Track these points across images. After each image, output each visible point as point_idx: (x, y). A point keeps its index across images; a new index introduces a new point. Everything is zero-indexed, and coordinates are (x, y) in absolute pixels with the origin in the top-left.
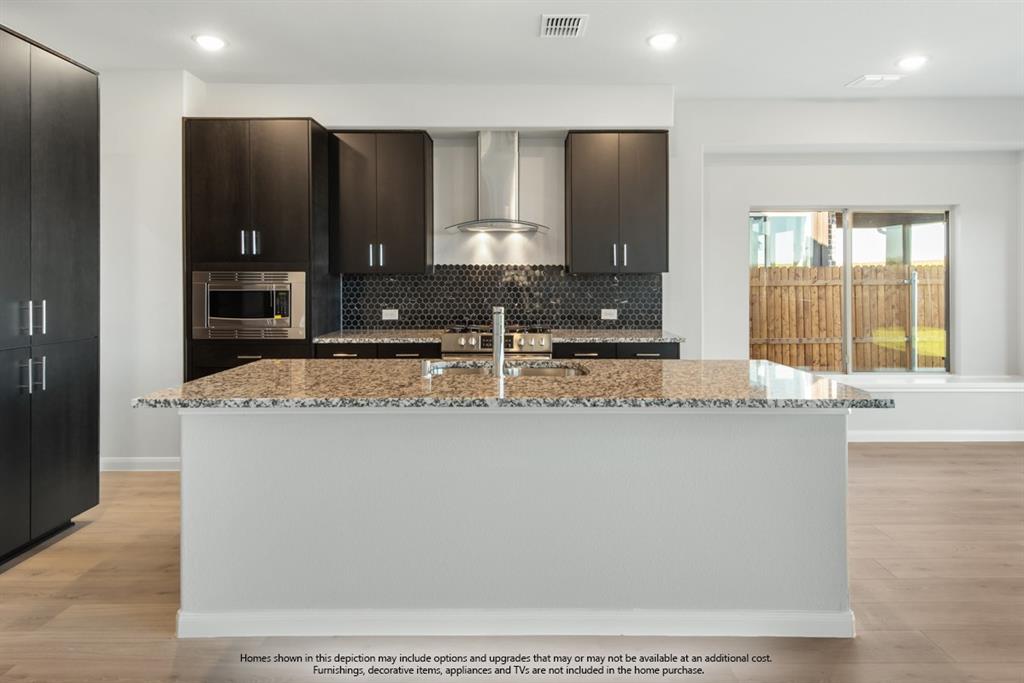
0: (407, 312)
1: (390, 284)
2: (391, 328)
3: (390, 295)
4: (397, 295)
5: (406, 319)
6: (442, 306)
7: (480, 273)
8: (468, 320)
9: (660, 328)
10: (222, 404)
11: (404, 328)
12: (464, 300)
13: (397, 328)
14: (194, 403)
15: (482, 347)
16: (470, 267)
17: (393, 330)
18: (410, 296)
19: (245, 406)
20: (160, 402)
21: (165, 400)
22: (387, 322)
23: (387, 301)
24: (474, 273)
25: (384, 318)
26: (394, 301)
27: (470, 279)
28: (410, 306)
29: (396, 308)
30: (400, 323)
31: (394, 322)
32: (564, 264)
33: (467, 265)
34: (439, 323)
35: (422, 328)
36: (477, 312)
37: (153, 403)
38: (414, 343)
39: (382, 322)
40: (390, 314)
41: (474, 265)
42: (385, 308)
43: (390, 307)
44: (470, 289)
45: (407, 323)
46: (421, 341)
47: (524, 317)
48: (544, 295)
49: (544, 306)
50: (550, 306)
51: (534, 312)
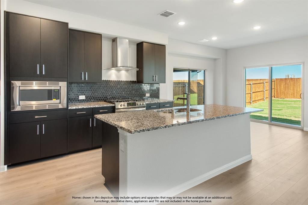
0: (88, 96)
1: (82, 86)
2: (82, 102)
3: (82, 90)
4: (84, 90)
5: (88, 99)
6: (100, 94)
7: (113, 83)
8: (109, 98)
9: (159, 98)
10: (159, 128)
11: (87, 102)
12: (108, 92)
13: (85, 102)
14: (152, 129)
15: (128, 106)
16: (110, 81)
17: (83, 103)
18: (89, 91)
19: (165, 128)
20: (141, 130)
21: (143, 129)
22: (81, 100)
23: (81, 93)
24: (111, 83)
25: (80, 99)
26: (83, 93)
27: (110, 85)
28: (89, 94)
29: (84, 95)
30: (86, 100)
31: (83, 100)
32: (136, 81)
33: (109, 80)
34: (99, 100)
35: (94, 102)
36: (112, 95)
37: (139, 131)
38: (106, 107)
39: (79, 100)
40: (82, 97)
41: (111, 80)
42: (80, 95)
43: (82, 95)
44: (110, 88)
45: (88, 100)
46: (108, 106)
47: (126, 97)
48: (131, 90)
49: (131, 93)
50: (133, 93)
51: (128, 95)
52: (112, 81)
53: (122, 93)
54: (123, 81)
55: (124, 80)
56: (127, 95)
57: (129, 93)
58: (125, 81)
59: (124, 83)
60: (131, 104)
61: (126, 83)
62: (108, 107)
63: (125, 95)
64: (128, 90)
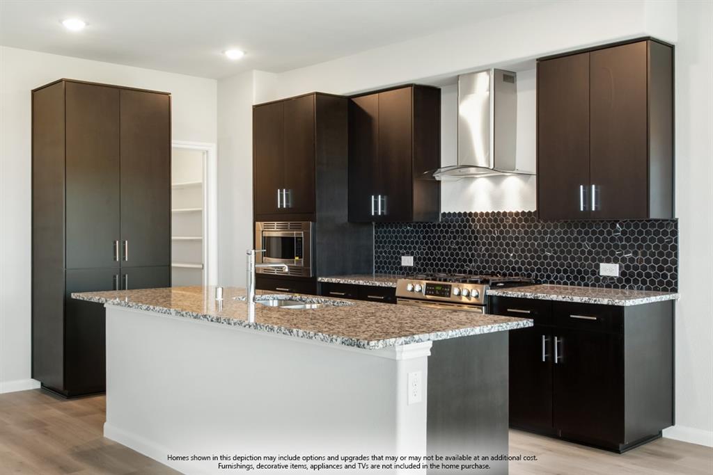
0: (420, 259)
1: (407, 232)
2: (408, 274)
3: (408, 243)
4: (412, 243)
5: (419, 266)
6: (447, 254)
12: (465, 249)
15: (426, 294)
18: (422, 243)
22: (405, 268)
23: (405, 248)
24: (473, 221)
25: (404, 264)
26: (410, 248)
27: (470, 227)
28: (422, 254)
29: (412, 254)
31: (410, 268)
38: (379, 287)
39: (401, 268)
40: (407, 261)
41: (473, 212)
42: (403, 254)
43: (408, 254)
44: (470, 238)
45: (420, 270)
46: (384, 285)
47: (520, 269)
48: (539, 245)
49: (539, 257)
50: (546, 258)
51: (529, 264)
52: (476, 214)
53: (508, 256)
54: (511, 214)
55: (514, 211)
56: (523, 263)
57: (532, 257)
58: (517, 214)
59: (514, 220)
60: (437, 288)
61: (520, 220)
62: (382, 287)
63: (517, 263)
64: (526, 245)
